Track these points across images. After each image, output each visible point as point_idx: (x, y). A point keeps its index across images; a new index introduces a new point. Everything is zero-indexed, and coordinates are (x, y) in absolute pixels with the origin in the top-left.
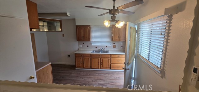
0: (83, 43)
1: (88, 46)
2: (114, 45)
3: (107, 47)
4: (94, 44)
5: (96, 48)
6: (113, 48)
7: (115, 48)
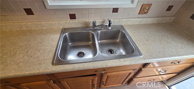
6: (139, 14)
7: (144, 15)
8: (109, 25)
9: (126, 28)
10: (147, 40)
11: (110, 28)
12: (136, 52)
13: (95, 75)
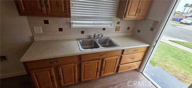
0: (46, 22)
1: (61, 30)
2: (118, 25)
3: (104, 29)
4: (77, 24)
5: (83, 32)
6: (115, 31)
7: (118, 32)
8: (102, 36)
9: (110, 38)
10: (121, 42)
11: (102, 38)
12: (117, 46)
13: (99, 59)
